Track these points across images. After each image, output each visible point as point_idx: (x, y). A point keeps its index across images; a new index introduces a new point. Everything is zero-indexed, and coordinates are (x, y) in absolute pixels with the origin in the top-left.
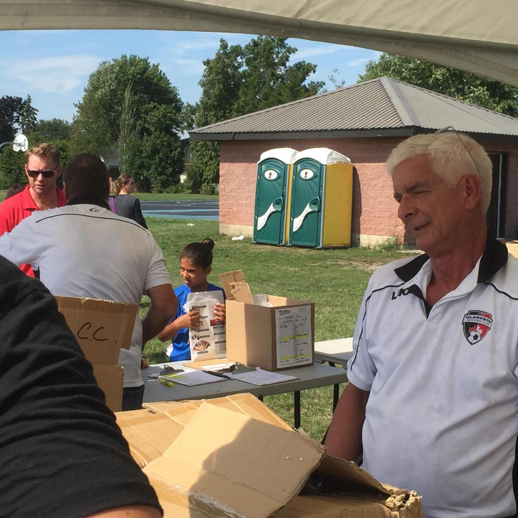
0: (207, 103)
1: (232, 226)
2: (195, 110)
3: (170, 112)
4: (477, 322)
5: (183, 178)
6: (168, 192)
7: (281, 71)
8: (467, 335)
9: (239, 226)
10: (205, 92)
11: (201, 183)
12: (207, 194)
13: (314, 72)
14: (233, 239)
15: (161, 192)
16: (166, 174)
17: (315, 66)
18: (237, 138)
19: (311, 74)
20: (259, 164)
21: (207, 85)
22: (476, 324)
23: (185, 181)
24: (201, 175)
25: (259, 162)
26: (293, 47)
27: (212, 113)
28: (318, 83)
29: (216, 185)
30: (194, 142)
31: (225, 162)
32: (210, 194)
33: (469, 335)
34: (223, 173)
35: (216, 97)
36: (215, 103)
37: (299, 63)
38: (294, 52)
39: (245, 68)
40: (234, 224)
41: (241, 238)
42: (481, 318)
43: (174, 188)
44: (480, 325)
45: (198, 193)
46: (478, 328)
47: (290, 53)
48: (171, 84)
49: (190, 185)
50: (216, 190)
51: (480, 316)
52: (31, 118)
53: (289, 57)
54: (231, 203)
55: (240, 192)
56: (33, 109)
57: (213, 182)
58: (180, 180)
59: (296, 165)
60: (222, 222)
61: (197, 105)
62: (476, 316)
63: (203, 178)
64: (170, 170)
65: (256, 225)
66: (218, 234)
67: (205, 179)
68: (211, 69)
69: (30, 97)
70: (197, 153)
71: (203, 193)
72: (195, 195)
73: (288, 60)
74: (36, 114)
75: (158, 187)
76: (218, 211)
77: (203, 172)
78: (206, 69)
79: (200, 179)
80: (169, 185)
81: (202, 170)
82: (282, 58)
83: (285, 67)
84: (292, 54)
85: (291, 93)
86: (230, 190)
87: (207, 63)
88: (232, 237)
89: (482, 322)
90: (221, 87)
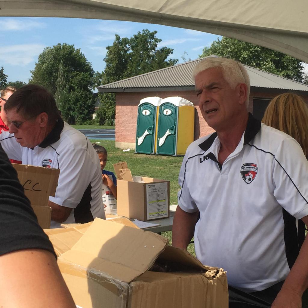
0: (109, 72)
1: (123, 143)
2: (102, 76)
3: (87, 77)
4: (249, 170)
5: (94, 116)
6: (85, 125)
7: (152, 53)
8: (245, 178)
9: (127, 143)
10: (107, 65)
11: (105, 119)
12: (108, 126)
13: (172, 53)
14: (123, 151)
15: (81, 124)
16: (84, 114)
17: (173, 50)
18: (126, 91)
19: (170, 55)
20: (139, 106)
21: (108, 61)
22: (249, 171)
23: (96, 118)
24: (105, 114)
25: (139, 105)
26: (159, 38)
27: (112, 78)
28: (174, 60)
29: (114, 121)
30: (101, 95)
31: (119, 105)
32: (110, 126)
33: (246, 179)
34: (118, 112)
35: (114, 68)
36: (114, 72)
37: (163, 48)
38: (160, 42)
39: (130, 51)
40: (124, 142)
41: (128, 150)
42: (251, 167)
43: (89, 122)
44: (251, 171)
45: (103, 125)
46: (250, 173)
47: (157, 42)
48: (87, 60)
49: (99, 120)
50: (114, 123)
51: (250, 166)
52: (4, 80)
53: (157, 44)
54: (122, 129)
55: (128, 123)
56: (5, 75)
57: (112, 119)
58: (92, 117)
59: (161, 107)
60: (117, 141)
61: (103, 73)
62: (248, 167)
63: (106, 116)
64: (87, 111)
65: (137, 143)
66: (115, 148)
67: (107, 117)
68: (111, 52)
69: (3, 68)
70: (103, 101)
71: (106, 125)
72: (101, 126)
73: (156, 46)
74: (7, 78)
75: (79, 121)
76: (115, 135)
77: (106, 113)
78: (108, 52)
79: (104, 117)
80: (86, 120)
81: (106, 111)
82: (153, 45)
83: (155, 51)
84: (159, 43)
85: (158, 66)
86: (122, 122)
87: (108, 48)
88: (123, 150)
89: (252, 170)
90: (117, 62)
